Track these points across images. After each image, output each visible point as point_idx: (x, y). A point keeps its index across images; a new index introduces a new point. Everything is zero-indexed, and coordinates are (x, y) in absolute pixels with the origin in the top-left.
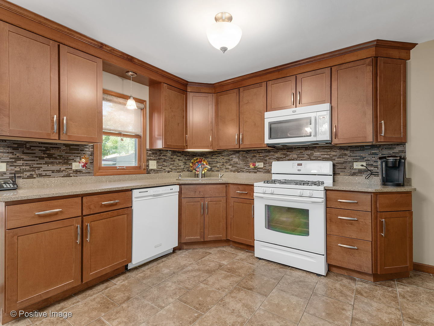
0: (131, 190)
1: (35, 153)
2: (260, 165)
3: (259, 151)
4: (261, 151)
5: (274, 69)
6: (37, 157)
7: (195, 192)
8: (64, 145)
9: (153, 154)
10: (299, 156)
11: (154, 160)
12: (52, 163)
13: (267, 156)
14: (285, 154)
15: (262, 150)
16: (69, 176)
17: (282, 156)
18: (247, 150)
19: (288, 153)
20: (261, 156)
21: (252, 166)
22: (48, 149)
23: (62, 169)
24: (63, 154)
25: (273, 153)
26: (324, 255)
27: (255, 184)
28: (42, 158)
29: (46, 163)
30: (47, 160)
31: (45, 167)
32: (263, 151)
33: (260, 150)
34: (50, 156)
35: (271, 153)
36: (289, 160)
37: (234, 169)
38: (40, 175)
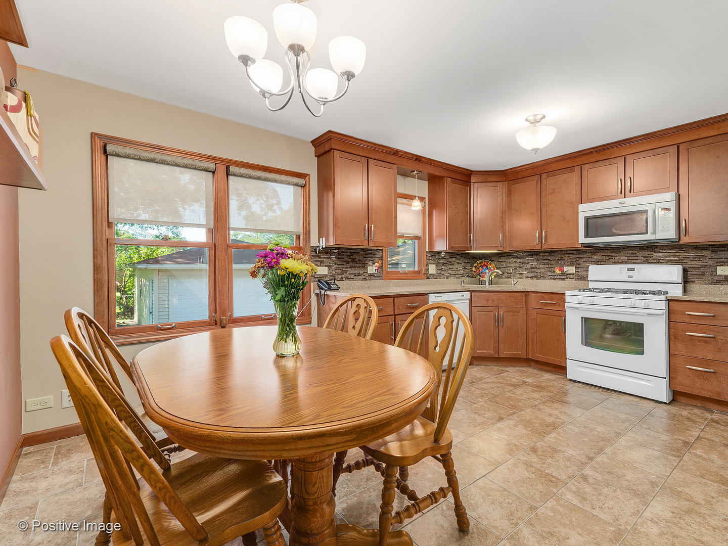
0: (427, 294)
1: (344, 258)
2: (571, 270)
3: (568, 252)
4: (571, 252)
5: (592, 150)
6: (345, 261)
7: (488, 300)
8: (362, 249)
9: (432, 256)
10: (630, 258)
11: (433, 263)
12: (354, 267)
13: (580, 258)
14: (608, 256)
15: (573, 250)
16: (365, 279)
17: (604, 258)
18: (551, 251)
19: (613, 254)
20: (571, 258)
21: (558, 271)
22: (352, 254)
23: (361, 273)
24: (361, 258)
25: (590, 255)
26: (665, 378)
27: (567, 293)
28: (348, 262)
29: (351, 267)
30: (351, 264)
31: (351, 271)
32: (575, 252)
33: (571, 250)
34: (353, 261)
35: (587, 254)
36: (614, 263)
37: (531, 275)
38: (347, 278)
